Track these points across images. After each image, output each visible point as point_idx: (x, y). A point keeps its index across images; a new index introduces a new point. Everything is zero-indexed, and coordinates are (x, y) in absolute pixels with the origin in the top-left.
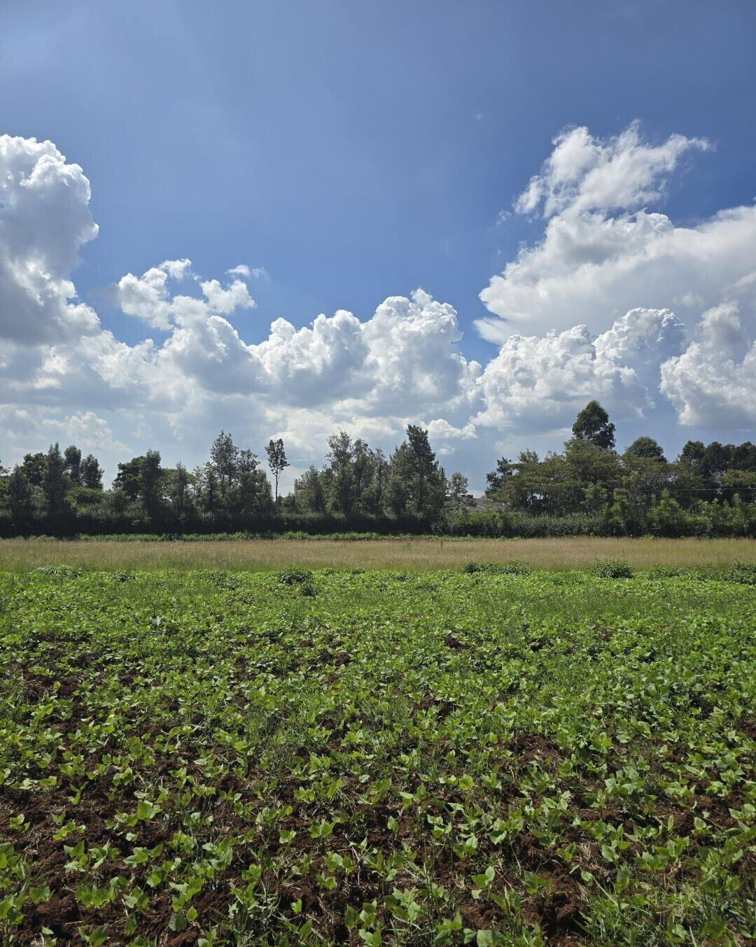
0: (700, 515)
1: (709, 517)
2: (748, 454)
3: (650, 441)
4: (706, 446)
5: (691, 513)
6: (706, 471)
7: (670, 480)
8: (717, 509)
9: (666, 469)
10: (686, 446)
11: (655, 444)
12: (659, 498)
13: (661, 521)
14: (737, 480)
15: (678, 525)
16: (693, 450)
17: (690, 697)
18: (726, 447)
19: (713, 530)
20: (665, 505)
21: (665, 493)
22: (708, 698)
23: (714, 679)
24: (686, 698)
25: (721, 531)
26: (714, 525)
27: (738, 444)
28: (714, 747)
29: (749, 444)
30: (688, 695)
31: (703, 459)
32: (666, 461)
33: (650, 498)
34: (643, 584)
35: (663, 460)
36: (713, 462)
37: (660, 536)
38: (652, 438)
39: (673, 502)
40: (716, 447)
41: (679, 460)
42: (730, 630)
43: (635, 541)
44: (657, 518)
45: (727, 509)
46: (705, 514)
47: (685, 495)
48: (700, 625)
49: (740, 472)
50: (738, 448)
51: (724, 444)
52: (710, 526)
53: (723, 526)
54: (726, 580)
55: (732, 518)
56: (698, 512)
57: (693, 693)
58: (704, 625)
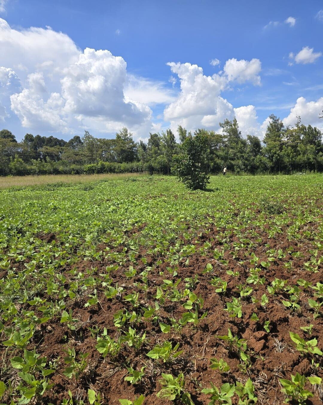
0: (33, 166)
1: (37, 166)
2: (52, 141)
3: (8, 132)
4: (34, 136)
5: (29, 165)
6: (35, 147)
7: (19, 150)
8: (40, 163)
9: (16, 145)
10: (26, 136)
11: (11, 133)
12: (14, 158)
13: (16, 169)
14: (47, 151)
15: (23, 170)
16: (29, 138)
17: (17, 230)
18: (43, 137)
19: (39, 172)
20: (17, 161)
21: (17, 156)
22: (24, 229)
23: (28, 222)
24: (15, 231)
25: (42, 172)
26: (39, 170)
27: (48, 137)
28: (22, 245)
29: (52, 137)
30: (15, 230)
31: (34, 142)
32: (16, 142)
33: (10, 158)
34: (5, 194)
35: (15, 141)
36: (38, 144)
37: (16, 175)
38: (9, 130)
39: (21, 160)
40: (38, 137)
41: (23, 141)
42: (39, 205)
43: (4, 178)
44: (14, 167)
45: (44, 163)
46: (35, 165)
47: (26, 158)
48: (26, 205)
49: (48, 147)
50: (48, 138)
51: (42, 136)
52: (38, 170)
53: (43, 170)
54: (43, 190)
55: (46, 167)
56: (32, 164)
57: (18, 228)
58: (28, 204)
